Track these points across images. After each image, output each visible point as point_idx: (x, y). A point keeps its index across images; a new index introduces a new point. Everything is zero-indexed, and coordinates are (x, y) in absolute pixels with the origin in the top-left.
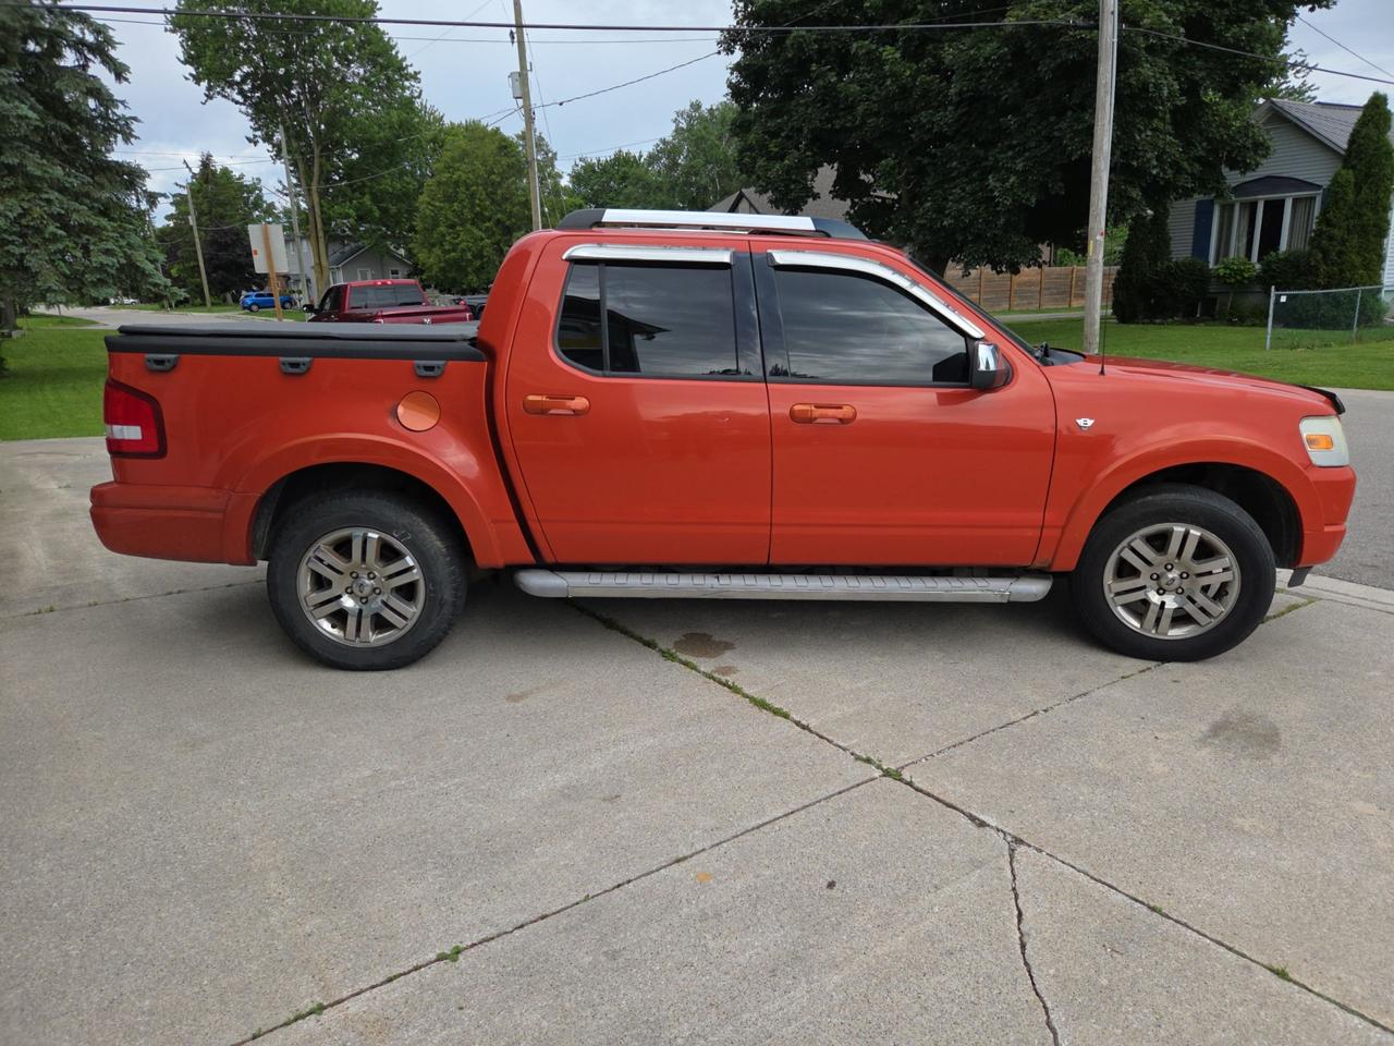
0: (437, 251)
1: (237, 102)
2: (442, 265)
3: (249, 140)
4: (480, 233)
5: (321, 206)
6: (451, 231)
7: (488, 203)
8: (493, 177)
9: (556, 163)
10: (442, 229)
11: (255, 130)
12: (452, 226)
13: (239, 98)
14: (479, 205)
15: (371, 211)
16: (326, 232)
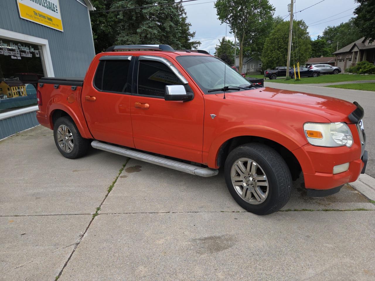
0: (266, 58)
1: (228, 23)
2: (267, 62)
3: (230, 32)
4: (279, 52)
5: (243, 48)
6: (271, 52)
7: (283, 43)
8: (286, 36)
9: (307, 29)
10: (269, 52)
11: (231, 30)
12: (272, 51)
13: (228, 22)
14: (280, 44)
15: (255, 48)
16: (243, 55)
